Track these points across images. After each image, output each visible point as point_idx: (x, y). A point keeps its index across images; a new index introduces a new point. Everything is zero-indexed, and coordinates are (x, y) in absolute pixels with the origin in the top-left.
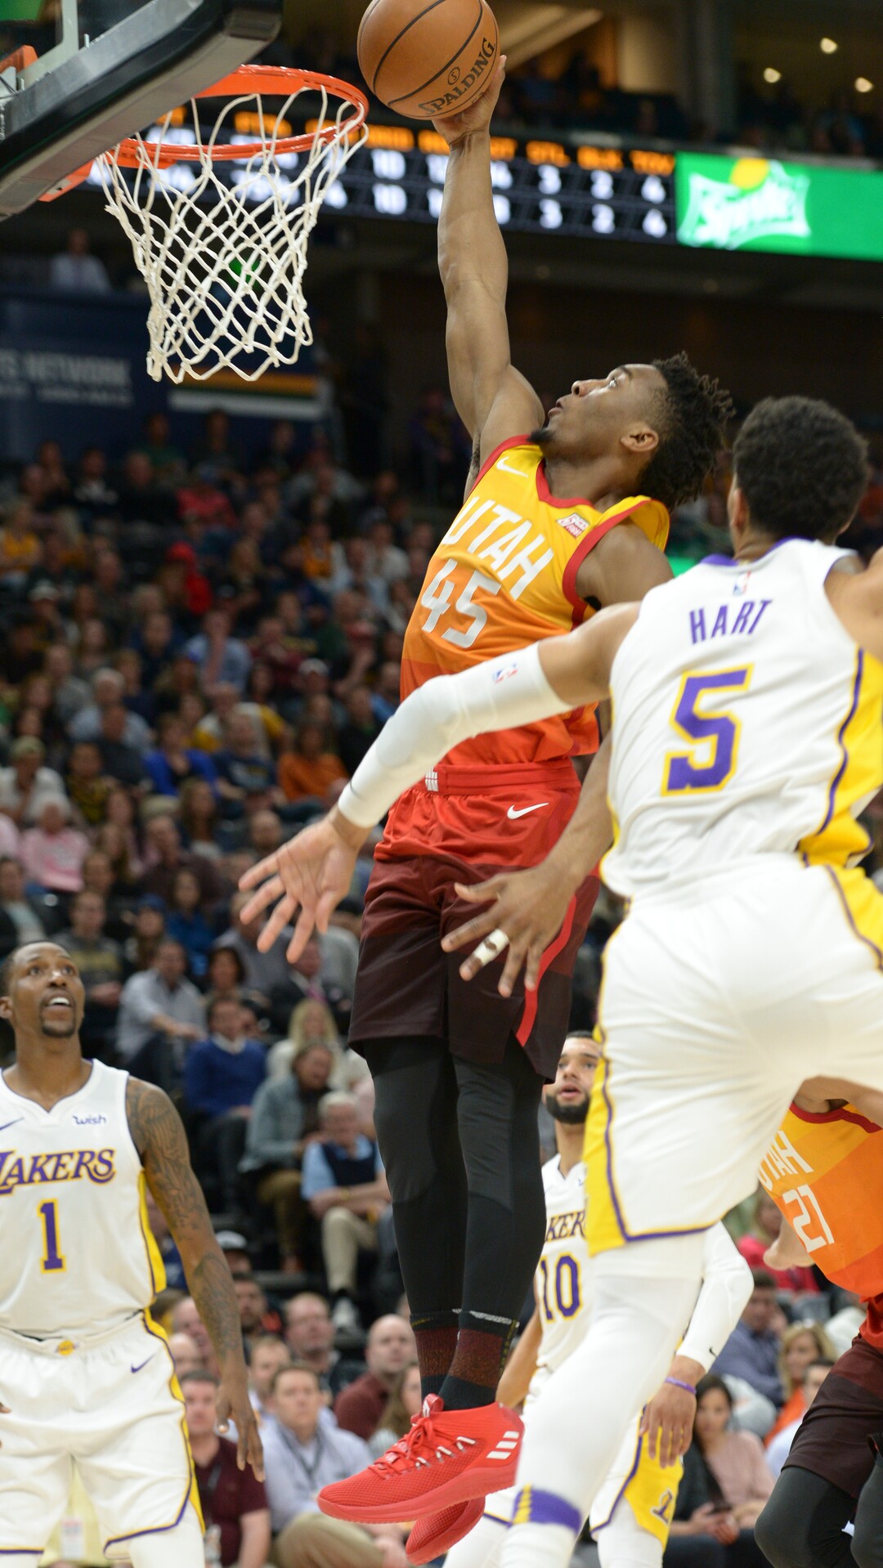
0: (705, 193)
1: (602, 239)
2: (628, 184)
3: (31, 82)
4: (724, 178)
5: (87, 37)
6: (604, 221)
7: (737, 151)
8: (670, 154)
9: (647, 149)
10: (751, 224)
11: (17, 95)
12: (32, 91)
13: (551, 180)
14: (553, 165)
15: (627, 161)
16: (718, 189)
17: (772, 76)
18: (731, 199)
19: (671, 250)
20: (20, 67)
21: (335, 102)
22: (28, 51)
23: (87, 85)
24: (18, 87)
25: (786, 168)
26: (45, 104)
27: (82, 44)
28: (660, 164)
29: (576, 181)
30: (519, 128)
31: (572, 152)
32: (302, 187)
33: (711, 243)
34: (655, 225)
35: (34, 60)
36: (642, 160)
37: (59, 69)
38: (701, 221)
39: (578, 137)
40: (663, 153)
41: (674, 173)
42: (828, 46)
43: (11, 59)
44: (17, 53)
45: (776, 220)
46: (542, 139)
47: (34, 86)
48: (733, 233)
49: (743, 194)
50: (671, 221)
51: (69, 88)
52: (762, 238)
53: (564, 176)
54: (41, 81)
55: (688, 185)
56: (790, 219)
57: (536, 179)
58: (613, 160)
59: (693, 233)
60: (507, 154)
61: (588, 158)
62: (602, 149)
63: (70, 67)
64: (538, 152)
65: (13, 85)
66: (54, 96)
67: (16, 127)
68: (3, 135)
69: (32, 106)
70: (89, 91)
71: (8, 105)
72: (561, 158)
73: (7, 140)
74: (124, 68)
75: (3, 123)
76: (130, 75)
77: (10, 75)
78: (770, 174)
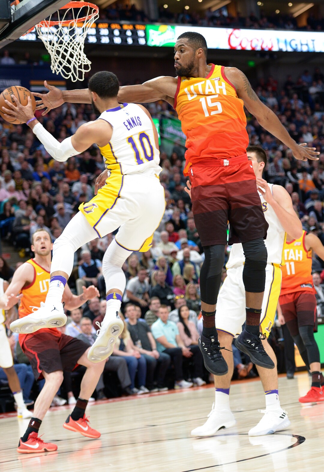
1: (130, 46)
2: (134, 33)
3: (19, 8)
4: (157, 30)
6: (130, 41)
8: (144, 25)
9: (139, 24)
10: (164, 40)
11: (15, 11)
12: (19, 10)
13: (117, 32)
14: (117, 29)
15: (134, 27)
16: (156, 33)
17: (166, 6)
18: (159, 35)
19: (146, 47)
20: (16, 5)
21: (91, 9)
23: (33, 8)
24: (15, 10)
25: (171, 27)
26: (23, 13)
28: (142, 27)
29: (123, 33)
30: (109, 21)
31: (121, 26)
32: (83, 29)
33: (156, 45)
34: (142, 42)
35: (18, 3)
36: (138, 27)
37: (25, 5)
39: (123, 22)
43: (13, 3)
45: (170, 39)
46: (114, 23)
47: (20, 9)
48: (160, 43)
49: (162, 33)
50: (146, 41)
51: (29, 9)
52: (167, 44)
53: (120, 31)
55: (149, 32)
56: (173, 39)
57: (113, 32)
58: (131, 27)
59: (151, 43)
60: (106, 27)
61: (125, 27)
62: (129, 25)
63: (28, 4)
64: (113, 26)
65: (14, 9)
66: (25, 11)
67: (16, 19)
68: (12, 21)
69: (20, 14)
70: (33, 9)
71: (14, 14)
72: (119, 27)
73: (14, 22)
74: (42, 3)
75: (12, 18)
76: (43, 5)
77: (13, 7)
78: (168, 29)
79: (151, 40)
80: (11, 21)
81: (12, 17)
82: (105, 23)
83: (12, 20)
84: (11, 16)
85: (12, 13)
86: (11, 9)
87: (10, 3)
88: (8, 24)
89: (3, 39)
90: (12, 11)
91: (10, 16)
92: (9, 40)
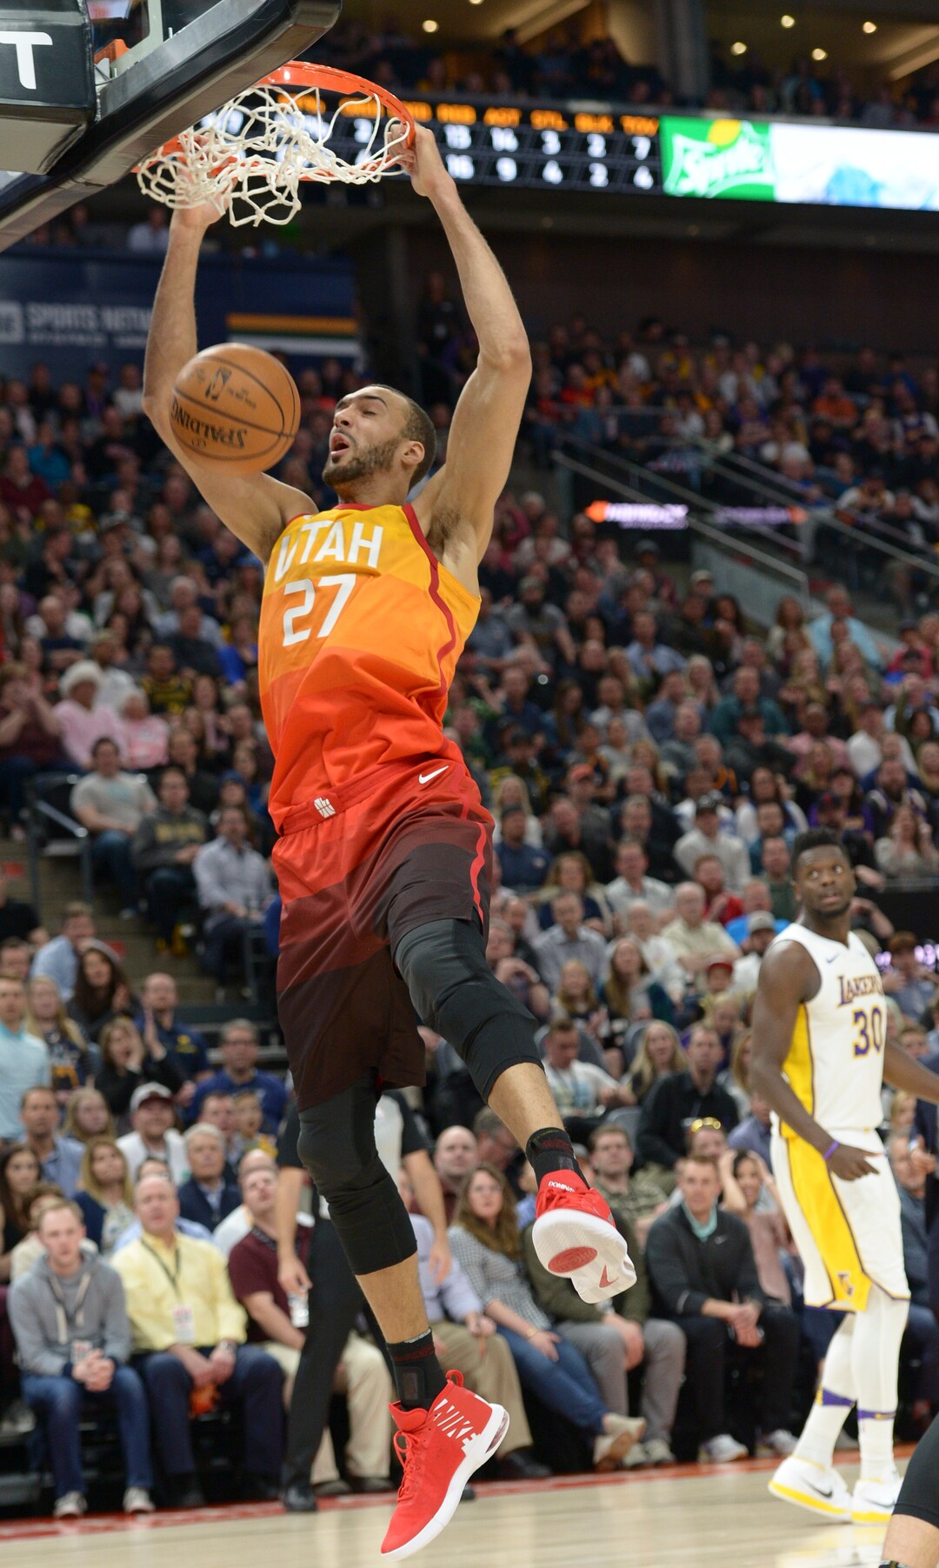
0: (686, 151)
1: (598, 192)
2: (619, 145)
3: (123, 71)
4: (702, 137)
5: (171, 29)
6: (599, 177)
7: (711, 114)
8: (654, 117)
9: (634, 115)
10: (727, 177)
11: (111, 82)
12: (124, 77)
13: (552, 144)
14: (553, 130)
15: (617, 125)
16: (698, 147)
17: (739, 48)
18: (708, 155)
19: (658, 200)
20: (113, 58)
22: (119, 43)
23: (172, 71)
24: (111, 75)
25: (754, 127)
26: (135, 89)
27: (166, 36)
28: (648, 126)
29: (574, 143)
30: (523, 99)
31: (570, 119)
33: (693, 192)
34: (643, 179)
35: (125, 51)
36: (630, 124)
37: (147, 58)
38: (684, 175)
39: (575, 106)
40: (649, 117)
41: (658, 132)
42: (788, 22)
43: (104, 51)
44: (110, 46)
45: (748, 172)
46: (544, 109)
47: (125, 74)
48: (711, 185)
49: (719, 150)
50: (658, 176)
51: (156, 74)
53: (563, 140)
54: (131, 69)
55: (671, 145)
56: (761, 170)
57: (539, 143)
58: (605, 125)
59: (676, 185)
60: (513, 122)
61: (584, 124)
62: (596, 116)
63: (155, 56)
64: (539, 120)
65: (107, 73)
66: (144, 81)
67: (111, 109)
68: (99, 117)
69: (124, 90)
70: (173, 75)
71: (104, 91)
72: (560, 124)
73: (104, 121)
74: (204, 55)
75: (99, 106)
76: (208, 61)
77: (104, 65)
78: (742, 132)
79: (679, 172)
80: (95, 117)
81: (98, 101)
82: (507, 106)
83: (96, 113)
84: (95, 97)
85: (98, 89)
86: (96, 72)
87: (93, 50)
88: (84, 127)
89: (64, 180)
90: (99, 80)
91: (90, 97)
92: (87, 184)
